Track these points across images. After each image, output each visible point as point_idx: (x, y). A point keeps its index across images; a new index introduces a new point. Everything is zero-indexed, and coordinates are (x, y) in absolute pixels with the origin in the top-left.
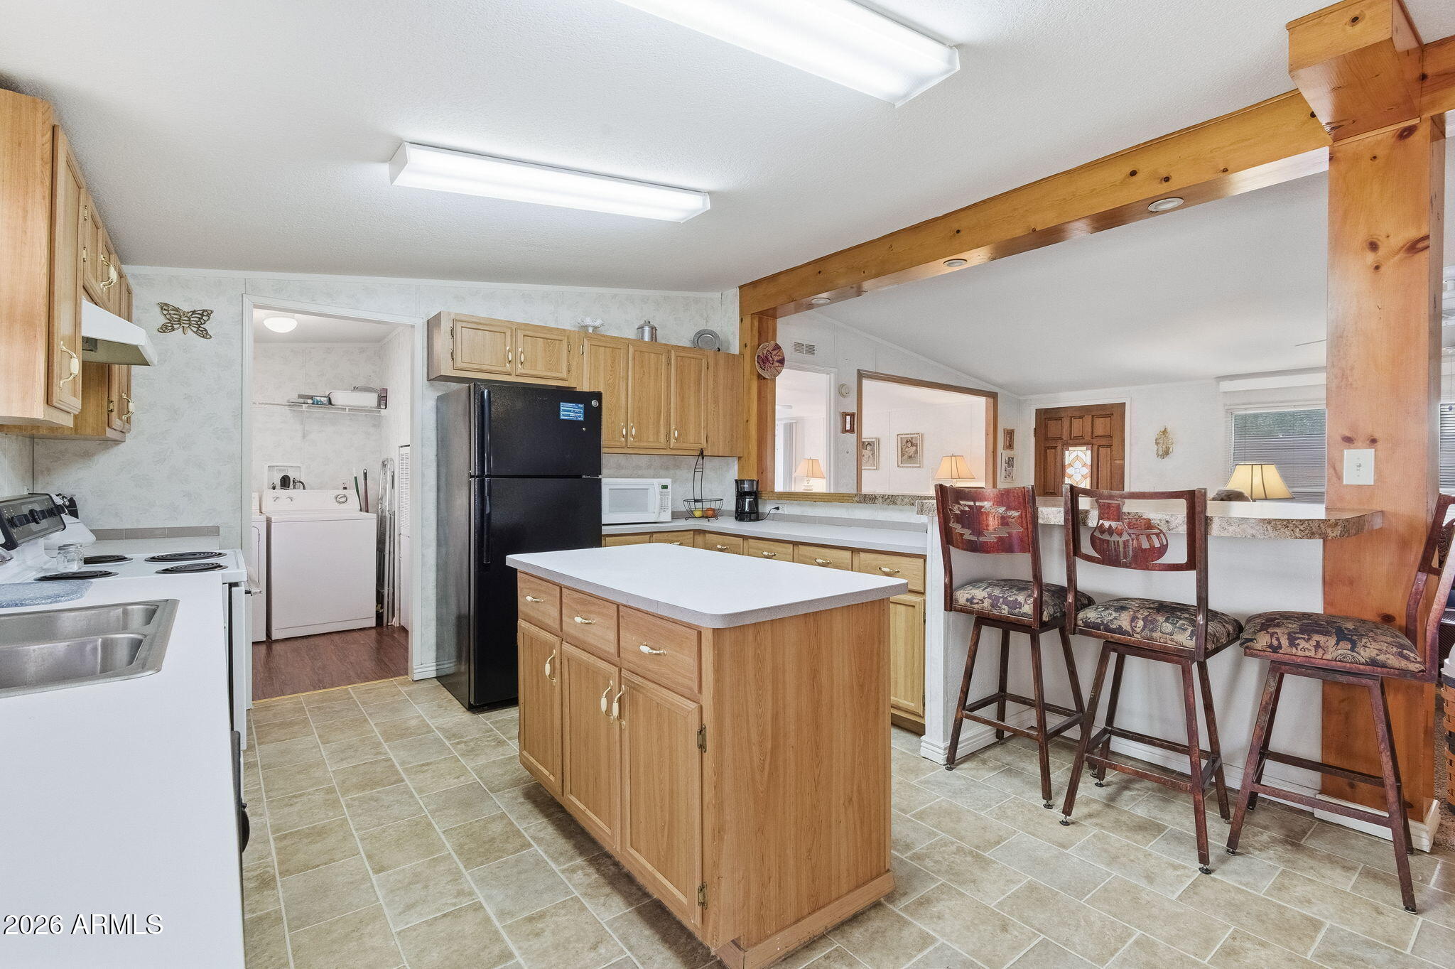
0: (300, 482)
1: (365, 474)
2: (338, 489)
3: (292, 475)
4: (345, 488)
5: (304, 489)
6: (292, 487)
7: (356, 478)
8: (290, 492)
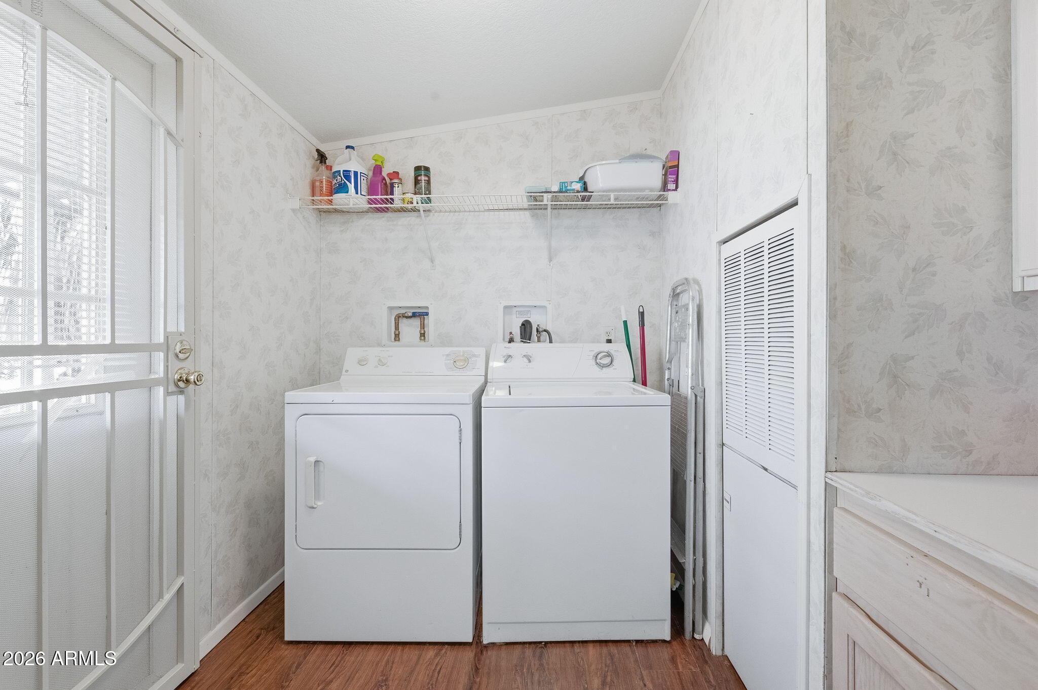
0: (545, 331)
1: (642, 315)
2: (599, 342)
3: (536, 320)
4: (609, 341)
5: (551, 342)
6: (536, 338)
7: (625, 323)
8: (531, 348)
